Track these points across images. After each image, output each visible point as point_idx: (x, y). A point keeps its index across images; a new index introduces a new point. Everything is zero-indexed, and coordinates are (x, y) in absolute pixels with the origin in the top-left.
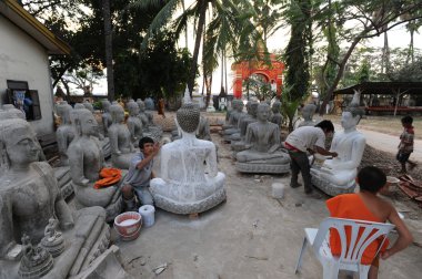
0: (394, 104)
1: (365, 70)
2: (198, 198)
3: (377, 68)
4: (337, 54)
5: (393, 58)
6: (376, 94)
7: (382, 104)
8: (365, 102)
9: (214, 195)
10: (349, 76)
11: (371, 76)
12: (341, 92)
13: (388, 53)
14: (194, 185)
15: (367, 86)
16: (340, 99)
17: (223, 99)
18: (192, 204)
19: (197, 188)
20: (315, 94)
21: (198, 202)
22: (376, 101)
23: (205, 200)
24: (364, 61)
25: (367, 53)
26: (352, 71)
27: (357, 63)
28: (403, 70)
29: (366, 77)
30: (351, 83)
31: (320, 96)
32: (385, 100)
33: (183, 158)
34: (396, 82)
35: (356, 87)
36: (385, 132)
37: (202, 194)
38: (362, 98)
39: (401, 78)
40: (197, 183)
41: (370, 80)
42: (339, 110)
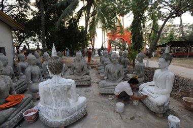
0: (187, 52)
1: (172, 35)
2: (63, 117)
3: (177, 34)
4: (157, 28)
5: (185, 29)
6: (178, 46)
7: (181, 52)
8: (172, 51)
9: (76, 113)
10: (164, 38)
11: (174, 38)
12: (160, 46)
13: (183, 27)
14: (60, 109)
15: (173, 43)
16: (160, 49)
17: (102, 51)
18: (59, 121)
19: (62, 111)
20: (148, 47)
21: (64, 120)
22: (178, 50)
23: (69, 118)
24: (171, 31)
25: (172, 27)
26: (165, 36)
27: (168, 32)
28: (191, 35)
29: (172, 39)
30: (165, 42)
31: (150, 48)
32: (183, 50)
33: (51, 91)
34: (188, 41)
35: (168, 44)
36: (184, 66)
37: (66, 114)
38: (170, 49)
39: (190, 39)
40: (62, 108)
41: (174, 40)
42: (160, 55)
